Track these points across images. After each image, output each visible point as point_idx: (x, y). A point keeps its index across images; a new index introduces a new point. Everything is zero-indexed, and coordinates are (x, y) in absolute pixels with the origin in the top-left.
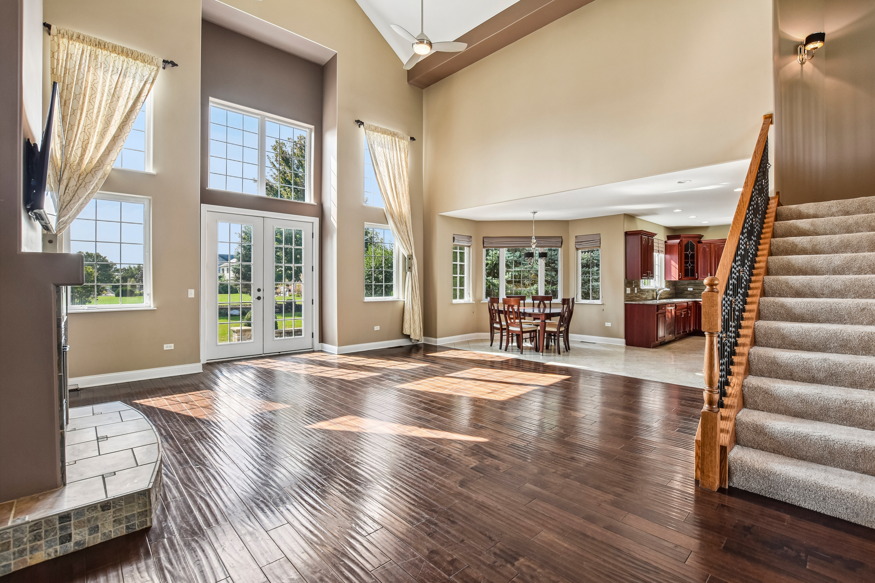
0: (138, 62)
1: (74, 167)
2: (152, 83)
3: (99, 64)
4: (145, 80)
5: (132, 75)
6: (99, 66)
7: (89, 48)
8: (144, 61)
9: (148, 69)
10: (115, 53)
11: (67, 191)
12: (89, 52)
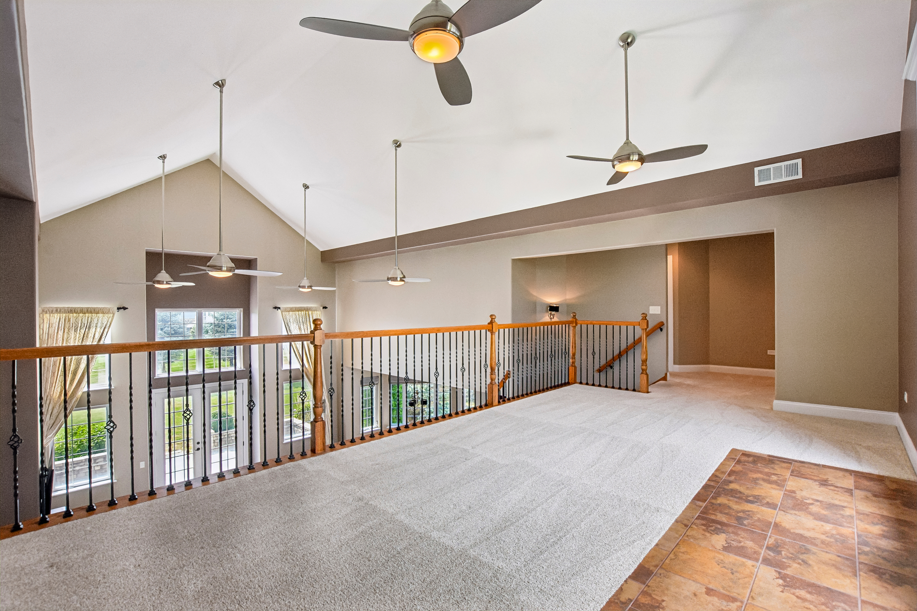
0: (98, 315)
1: (56, 399)
2: (110, 326)
3: (71, 324)
4: (104, 326)
5: (95, 324)
6: (71, 326)
7: (64, 315)
8: (103, 313)
9: (106, 317)
10: (83, 313)
11: (51, 417)
12: (64, 318)
